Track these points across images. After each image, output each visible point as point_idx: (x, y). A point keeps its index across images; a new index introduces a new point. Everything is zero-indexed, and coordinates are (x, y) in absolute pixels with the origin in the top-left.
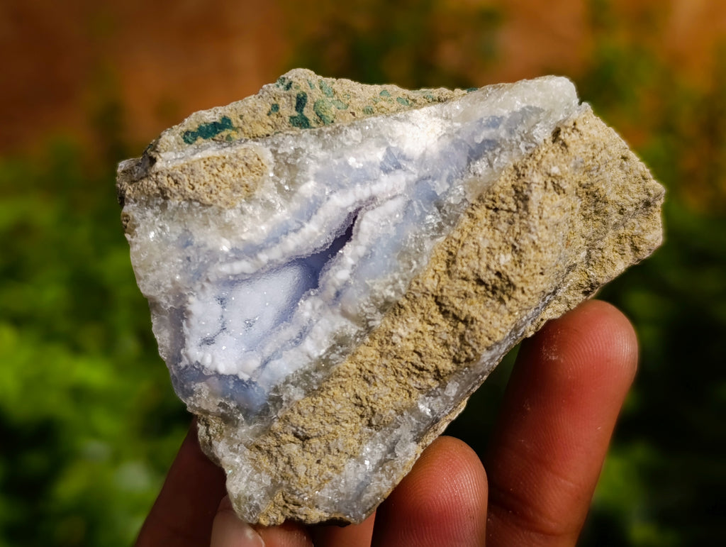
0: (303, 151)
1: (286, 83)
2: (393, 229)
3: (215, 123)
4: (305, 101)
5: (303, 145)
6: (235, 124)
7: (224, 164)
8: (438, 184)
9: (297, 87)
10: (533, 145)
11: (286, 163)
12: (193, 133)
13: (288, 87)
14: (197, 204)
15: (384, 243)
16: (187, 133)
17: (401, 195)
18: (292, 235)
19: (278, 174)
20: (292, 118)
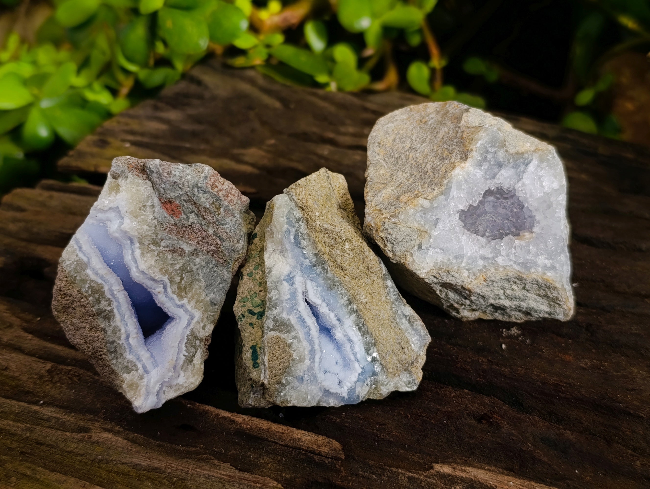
0: (275, 317)
1: (241, 316)
2: (318, 288)
3: (252, 353)
4: (251, 310)
5: (272, 317)
6: (255, 344)
7: (272, 353)
8: (306, 263)
9: (245, 312)
10: (302, 219)
11: (278, 326)
12: (254, 363)
13: (243, 316)
14: (287, 369)
15: (323, 293)
16: (254, 366)
17: (305, 280)
18: (311, 332)
19: (282, 331)
20: (257, 318)
